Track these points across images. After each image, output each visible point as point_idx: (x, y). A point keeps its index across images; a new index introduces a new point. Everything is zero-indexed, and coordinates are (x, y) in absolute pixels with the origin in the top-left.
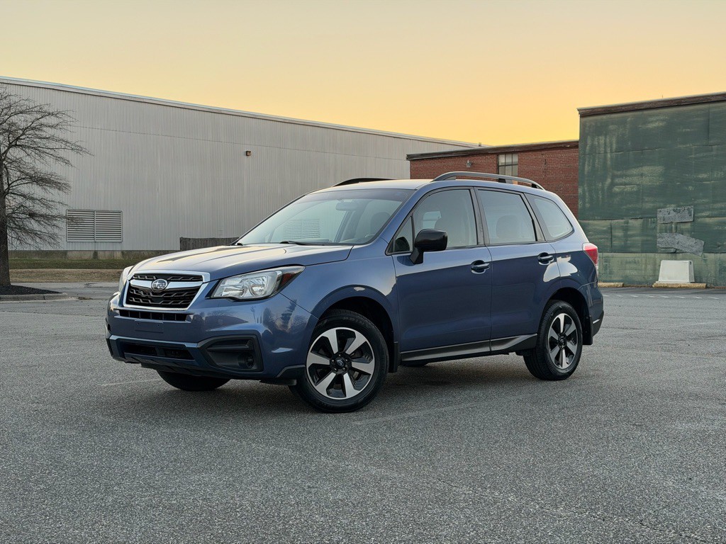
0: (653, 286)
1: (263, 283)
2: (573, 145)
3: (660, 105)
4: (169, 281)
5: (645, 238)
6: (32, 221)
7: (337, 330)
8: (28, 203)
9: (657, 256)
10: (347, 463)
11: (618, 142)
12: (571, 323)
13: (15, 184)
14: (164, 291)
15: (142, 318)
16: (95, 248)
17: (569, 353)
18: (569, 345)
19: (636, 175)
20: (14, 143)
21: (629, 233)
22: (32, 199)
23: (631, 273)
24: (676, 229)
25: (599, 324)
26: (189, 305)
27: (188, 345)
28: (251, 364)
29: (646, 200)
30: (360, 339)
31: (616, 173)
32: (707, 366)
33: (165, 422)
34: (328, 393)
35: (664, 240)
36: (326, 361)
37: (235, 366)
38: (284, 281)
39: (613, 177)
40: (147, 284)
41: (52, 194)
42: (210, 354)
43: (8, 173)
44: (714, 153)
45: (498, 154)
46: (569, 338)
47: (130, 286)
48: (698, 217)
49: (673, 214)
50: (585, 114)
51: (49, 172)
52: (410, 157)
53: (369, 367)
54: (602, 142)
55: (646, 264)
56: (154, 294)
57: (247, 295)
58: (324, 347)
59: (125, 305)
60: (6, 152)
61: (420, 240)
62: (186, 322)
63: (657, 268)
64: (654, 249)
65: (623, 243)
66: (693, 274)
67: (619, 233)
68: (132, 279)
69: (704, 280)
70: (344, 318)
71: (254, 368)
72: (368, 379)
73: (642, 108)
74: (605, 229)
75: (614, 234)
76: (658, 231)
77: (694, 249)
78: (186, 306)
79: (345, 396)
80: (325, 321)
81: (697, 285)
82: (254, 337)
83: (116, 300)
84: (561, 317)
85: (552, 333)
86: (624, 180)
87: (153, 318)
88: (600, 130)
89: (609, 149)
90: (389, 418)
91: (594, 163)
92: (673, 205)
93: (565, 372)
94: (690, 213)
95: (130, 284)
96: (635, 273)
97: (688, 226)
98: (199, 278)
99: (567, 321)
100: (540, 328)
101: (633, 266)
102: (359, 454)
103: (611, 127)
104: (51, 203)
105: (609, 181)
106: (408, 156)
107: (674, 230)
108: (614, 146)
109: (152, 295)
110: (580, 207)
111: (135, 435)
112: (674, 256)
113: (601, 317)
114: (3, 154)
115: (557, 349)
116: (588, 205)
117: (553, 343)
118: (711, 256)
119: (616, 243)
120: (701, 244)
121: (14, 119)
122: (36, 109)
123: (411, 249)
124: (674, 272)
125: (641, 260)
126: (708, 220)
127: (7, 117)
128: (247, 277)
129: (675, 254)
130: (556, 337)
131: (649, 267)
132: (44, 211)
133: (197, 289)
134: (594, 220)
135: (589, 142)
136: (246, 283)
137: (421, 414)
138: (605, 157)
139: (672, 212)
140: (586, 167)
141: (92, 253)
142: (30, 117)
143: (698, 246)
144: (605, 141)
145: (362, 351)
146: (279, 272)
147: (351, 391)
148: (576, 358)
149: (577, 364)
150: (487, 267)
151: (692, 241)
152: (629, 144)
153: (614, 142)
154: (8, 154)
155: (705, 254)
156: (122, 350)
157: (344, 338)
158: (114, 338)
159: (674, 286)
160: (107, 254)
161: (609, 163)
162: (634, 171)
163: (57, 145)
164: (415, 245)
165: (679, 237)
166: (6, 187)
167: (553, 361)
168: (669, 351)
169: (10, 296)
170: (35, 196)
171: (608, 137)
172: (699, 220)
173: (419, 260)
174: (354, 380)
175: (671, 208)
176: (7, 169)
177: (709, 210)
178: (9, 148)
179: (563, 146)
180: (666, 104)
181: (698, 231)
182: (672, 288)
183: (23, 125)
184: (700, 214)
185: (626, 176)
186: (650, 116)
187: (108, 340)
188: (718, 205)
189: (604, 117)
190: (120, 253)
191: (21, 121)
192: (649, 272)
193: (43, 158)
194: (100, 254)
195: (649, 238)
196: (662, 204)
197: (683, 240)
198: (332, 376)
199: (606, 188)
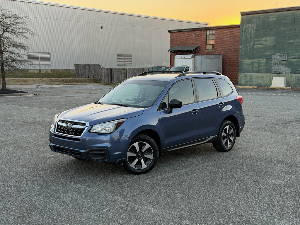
0: (269, 88)
1: (110, 126)
2: (237, 27)
3: (274, 11)
4: (73, 125)
5: (267, 67)
6: (14, 63)
7: (138, 143)
8: (12, 55)
9: (271, 74)
10: (142, 206)
11: (256, 26)
12: (231, 129)
13: (7, 47)
14: (71, 128)
15: (63, 138)
16: (40, 68)
17: (230, 140)
18: (231, 138)
19: (264, 41)
20: (6, 30)
21: (260, 65)
22: (14, 54)
23: (261, 82)
24: (279, 63)
25: (242, 128)
26: (81, 135)
27: (81, 151)
28: (106, 158)
29: (268, 51)
30: (147, 146)
31: (255, 39)
32: (286, 141)
33: (73, 180)
34: (135, 167)
35: (275, 68)
36: (134, 155)
37: (100, 159)
38: (118, 125)
39: (254, 41)
40: (64, 125)
41: (22, 51)
42: (89, 154)
43: (3, 43)
44: (296, 31)
45: (206, 30)
46: (230, 135)
47: (58, 125)
48: (289, 59)
49: (279, 57)
50: (243, 14)
51: (20, 42)
52: (169, 31)
53: (151, 156)
54: (250, 26)
55: (267, 78)
56: (67, 129)
57: (103, 132)
58: (133, 149)
59: (56, 132)
60: (2, 34)
61: (171, 104)
62: (80, 142)
63: (271, 80)
64: (270, 72)
65: (257, 69)
66: (286, 83)
67: (256, 65)
68: (58, 121)
69: (290, 85)
70: (141, 138)
71: (107, 160)
72: (151, 161)
73: (267, 12)
74: (250, 63)
75: (254, 65)
76: (272, 64)
77: (287, 72)
78: (80, 135)
79: (142, 168)
80: (134, 139)
81: (287, 88)
82: (106, 149)
83: (53, 130)
84: (227, 127)
85: (224, 134)
86: (259, 43)
87: (67, 139)
88: (249, 21)
89: (253, 30)
90: (159, 177)
91: (246, 35)
92: (279, 53)
93: (228, 148)
94: (285, 57)
95: (58, 124)
96: (262, 81)
97: (285, 62)
98: (84, 124)
99: (230, 128)
100: (219, 132)
101: (262, 79)
102: (147, 201)
103: (254, 20)
104: (22, 55)
105: (252, 43)
106: (169, 30)
107: (279, 64)
108: (255, 28)
109: (66, 129)
110: (240, 54)
111: (62, 188)
112: (278, 74)
113: (243, 125)
114: (2, 35)
115: (226, 140)
116: (243, 53)
117: (224, 138)
118: (294, 75)
119: (255, 69)
120: (290, 69)
121: (5, 20)
122: (14, 16)
123: (168, 107)
124: (278, 82)
125: (265, 76)
126: (293, 60)
127: (2, 19)
128: (103, 124)
129: (279, 74)
130: (225, 135)
131: (268, 79)
132: (19, 58)
133: (84, 129)
134: (246, 59)
135: (244, 26)
136: (103, 127)
137: (171, 174)
138: (251, 33)
139: (278, 56)
140: (243, 37)
141: (39, 70)
142: (12, 19)
143: (288, 71)
144: (251, 26)
145: (149, 150)
146: (115, 122)
147: (144, 166)
148: (233, 143)
149: (233, 145)
150: (198, 111)
151: (286, 69)
152: (261, 27)
153: (255, 26)
154: (3, 35)
155: (291, 74)
156: (55, 149)
157: (141, 146)
158: (52, 144)
159: (278, 88)
160: (45, 70)
161: (253, 35)
162: (263, 39)
163: (23, 31)
164: (169, 106)
165: (281, 67)
166: (3, 49)
167: (224, 145)
168: (272, 132)
169: (6, 94)
170: (15, 52)
171: (252, 24)
172: (289, 60)
173: (171, 112)
174: (145, 161)
175: (278, 55)
176: (3, 41)
177: (294, 55)
178: (3, 32)
179: (234, 27)
180: (277, 11)
181: (289, 64)
182: (277, 89)
183: (9, 23)
184: (290, 57)
185: (260, 41)
186: (271, 15)
187: (50, 145)
188: (297, 54)
189: (251, 16)
190: (50, 70)
191: (8, 21)
192: (268, 81)
193: (17, 36)
194: (42, 71)
195: (268, 67)
196: (274, 53)
197: (282, 68)
198: (137, 160)
199: (251, 46)
